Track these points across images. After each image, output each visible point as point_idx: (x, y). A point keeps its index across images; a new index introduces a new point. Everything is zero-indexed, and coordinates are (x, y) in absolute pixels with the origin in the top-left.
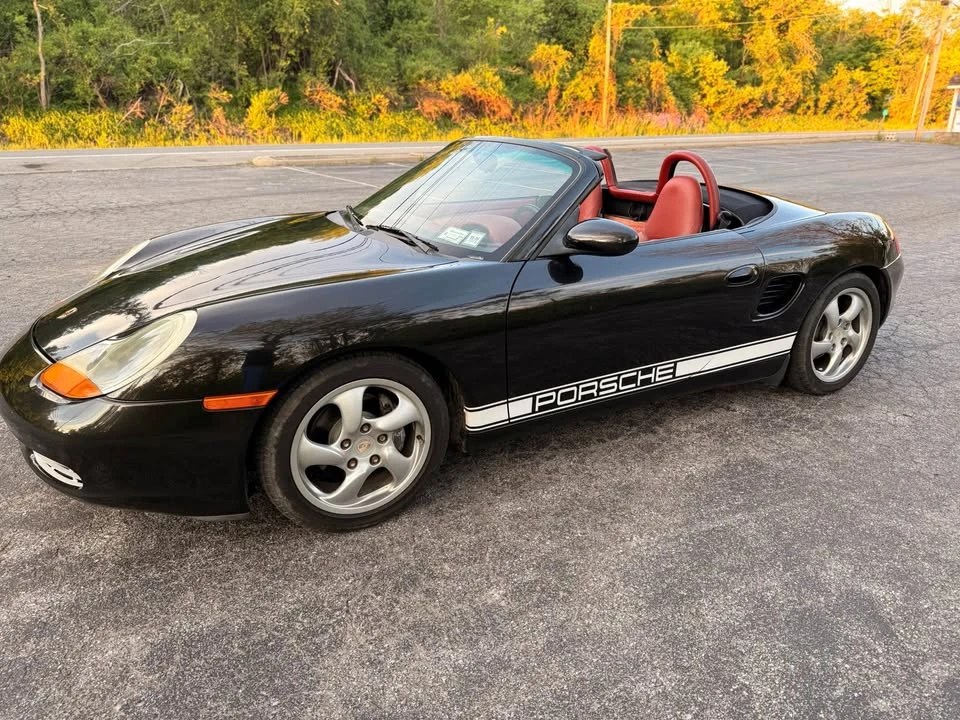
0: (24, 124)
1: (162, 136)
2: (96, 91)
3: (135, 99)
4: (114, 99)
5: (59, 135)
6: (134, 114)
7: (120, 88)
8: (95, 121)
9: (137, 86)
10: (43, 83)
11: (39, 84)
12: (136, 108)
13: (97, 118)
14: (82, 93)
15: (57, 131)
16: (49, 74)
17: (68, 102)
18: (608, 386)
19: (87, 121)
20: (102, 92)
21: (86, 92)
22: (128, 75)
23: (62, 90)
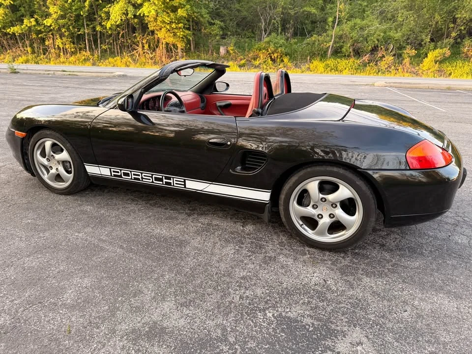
0: (318, 64)
1: (373, 71)
2: (351, 50)
3: (367, 53)
4: (358, 53)
5: (329, 69)
6: (364, 61)
7: (362, 48)
8: (346, 63)
9: (370, 47)
10: (331, 47)
11: (329, 46)
12: (366, 58)
13: (347, 62)
14: (345, 51)
15: (329, 67)
16: (335, 42)
17: (339, 55)
18: (147, 178)
19: (343, 63)
20: (354, 50)
21: (347, 51)
22: (367, 42)
23: (338, 49)
